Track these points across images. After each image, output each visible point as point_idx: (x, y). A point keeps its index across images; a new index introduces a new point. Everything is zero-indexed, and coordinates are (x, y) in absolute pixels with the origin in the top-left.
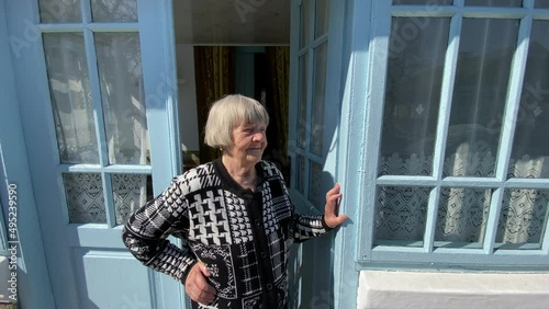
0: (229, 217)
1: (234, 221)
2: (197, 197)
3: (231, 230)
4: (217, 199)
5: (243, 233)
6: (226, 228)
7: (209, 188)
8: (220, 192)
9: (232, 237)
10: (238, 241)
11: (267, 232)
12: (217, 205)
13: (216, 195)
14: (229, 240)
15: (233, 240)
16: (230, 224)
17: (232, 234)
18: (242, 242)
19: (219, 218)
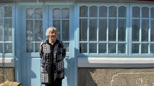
4: (45, 45)
10: (47, 53)
11: (54, 53)
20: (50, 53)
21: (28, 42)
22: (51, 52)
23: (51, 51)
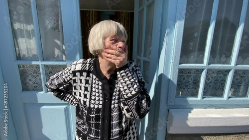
0: (91, 90)
1: (94, 94)
2: (78, 74)
3: (90, 99)
4: (88, 78)
5: (97, 102)
6: (88, 96)
7: (85, 71)
8: (91, 75)
9: (90, 103)
10: (92, 106)
11: (112, 106)
12: (87, 82)
13: (88, 76)
14: (88, 104)
15: (90, 105)
16: (91, 94)
17: (90, 101)
18: (94, 108)
19: (86, 89)
20: (100, 107)
21: (21, 63)
22: (103, 105)
23: (104, 101)
